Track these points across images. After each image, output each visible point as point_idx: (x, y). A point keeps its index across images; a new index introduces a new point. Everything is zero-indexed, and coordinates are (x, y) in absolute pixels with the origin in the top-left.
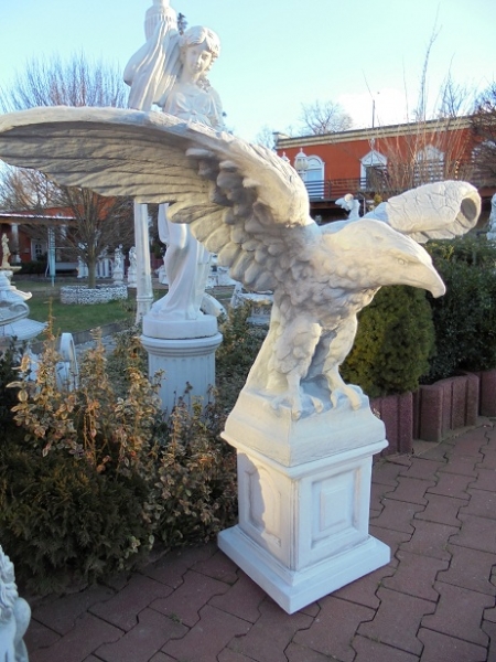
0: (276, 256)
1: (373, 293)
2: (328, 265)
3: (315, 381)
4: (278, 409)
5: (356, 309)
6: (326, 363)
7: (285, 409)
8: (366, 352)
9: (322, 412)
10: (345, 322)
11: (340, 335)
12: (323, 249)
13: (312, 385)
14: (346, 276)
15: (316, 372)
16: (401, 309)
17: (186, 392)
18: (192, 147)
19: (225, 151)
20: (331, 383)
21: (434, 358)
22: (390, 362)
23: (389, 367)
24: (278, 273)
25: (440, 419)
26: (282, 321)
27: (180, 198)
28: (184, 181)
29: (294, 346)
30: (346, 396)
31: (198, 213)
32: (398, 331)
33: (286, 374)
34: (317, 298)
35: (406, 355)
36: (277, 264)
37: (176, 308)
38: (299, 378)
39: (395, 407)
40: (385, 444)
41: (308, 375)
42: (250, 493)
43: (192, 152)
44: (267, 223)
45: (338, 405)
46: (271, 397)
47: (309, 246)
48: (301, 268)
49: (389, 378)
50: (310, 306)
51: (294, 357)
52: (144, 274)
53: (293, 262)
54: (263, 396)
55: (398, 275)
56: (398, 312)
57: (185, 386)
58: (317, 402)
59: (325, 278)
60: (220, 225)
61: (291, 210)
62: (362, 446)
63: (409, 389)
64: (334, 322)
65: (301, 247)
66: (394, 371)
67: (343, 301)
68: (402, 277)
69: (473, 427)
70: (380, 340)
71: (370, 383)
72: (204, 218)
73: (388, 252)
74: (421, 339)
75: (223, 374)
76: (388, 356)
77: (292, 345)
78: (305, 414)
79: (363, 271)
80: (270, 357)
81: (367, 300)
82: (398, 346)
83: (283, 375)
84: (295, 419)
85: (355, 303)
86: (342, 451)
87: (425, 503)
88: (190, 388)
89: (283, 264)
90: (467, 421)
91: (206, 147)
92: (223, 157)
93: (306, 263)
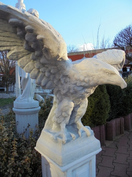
0: (54, 74)
1: (94, 88)
2: (76, 76)
3: (72, 126)
4: (56, 139)
5: (88, 95)
6: (76, 118)
7: (59, 139)
8: (89, 112)
9: (76, 139)
10: (83, 101)
11: (81, 106)
12: (73, 70)
13: (71, 127)
14: (84, 81)
15: (72, 122)
16: (100, 96)
17: (28, 127)
18: (11, 18)
19: (27, 20)
20: (78, 126)
21: (110, 113)
22: (97, 115)
23: (97, 117)
24: (55, 81)
25: (113, 133)
26: (58, 101)
27: (12, 48)
28: (13, 40)
29: (63, 112)
30: (85, 131)
31: (20, 55)
32: (99, 104)
33: (60, 123)
34: (71, 91)
35: (102, 112)
36: (54, 78)
37: (25, 98)
38: (65, 125)
39: (99, 130)
40: (101, 149)
41: (69, 123)
42: (47, 172)
43: (11, 20)
44: (49, 58)
45: (82, 136)
46: (54, 134)
47: (68, 69)
48: (64, 78)
49: (97, 120)
50: (69, 94)
51: (63, 117)
52: (18, 88)
53: (61, 76)
54: (51, 133)
55: (106, 79)
56: (99, 98)
57: (28, 125)
58: (73, 135)
59: (75, 82)
60: (30, 61)
61: (59, 49)
62: (92, 152)
63: (104, 124)
64: (79, 101)
65: (64, 69)
66: (98, 118)
67: (83, 92)
68: (108, 80)
69: (123, 135)
70: (93, 107)
71: (90, 122)
72: (23, 58)
73: (101, 70)
74: (107, 107)
75: (43, 119)
76: (96, 113)
77: (62, 111)
78: (68, 141)
79: (91, 78)
80: (53, 116)
81: (92, 92)
82: (99, 109)
83: (58, 124)
84: (64, 144)
85: (87, 93)
86: (84, 155)
87: (113, 167)
88: (29, 125)
89: (57, 77)
90: (121, 133)
91: (17, 18)
92: (26, 24)
93: (67, 76)
